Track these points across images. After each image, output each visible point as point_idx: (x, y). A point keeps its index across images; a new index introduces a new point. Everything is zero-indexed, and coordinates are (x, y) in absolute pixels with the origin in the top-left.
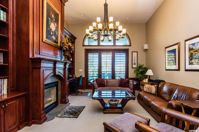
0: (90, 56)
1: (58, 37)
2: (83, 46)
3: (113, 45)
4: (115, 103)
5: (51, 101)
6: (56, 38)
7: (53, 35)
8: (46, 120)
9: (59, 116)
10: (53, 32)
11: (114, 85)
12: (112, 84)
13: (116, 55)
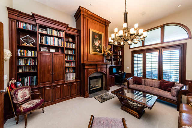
0: (136, 56)
1: (101, 48)
2: (130, 49)
3: (160, 42)
4: (133, 104)
5: (98, 86)
6: (100, 49)
7: (97, 48)
8: (88, 97)
9: (95, 97)
10: (97, 47)
11: (152, 85)
12: (150, 84)
13: (163, 53)
